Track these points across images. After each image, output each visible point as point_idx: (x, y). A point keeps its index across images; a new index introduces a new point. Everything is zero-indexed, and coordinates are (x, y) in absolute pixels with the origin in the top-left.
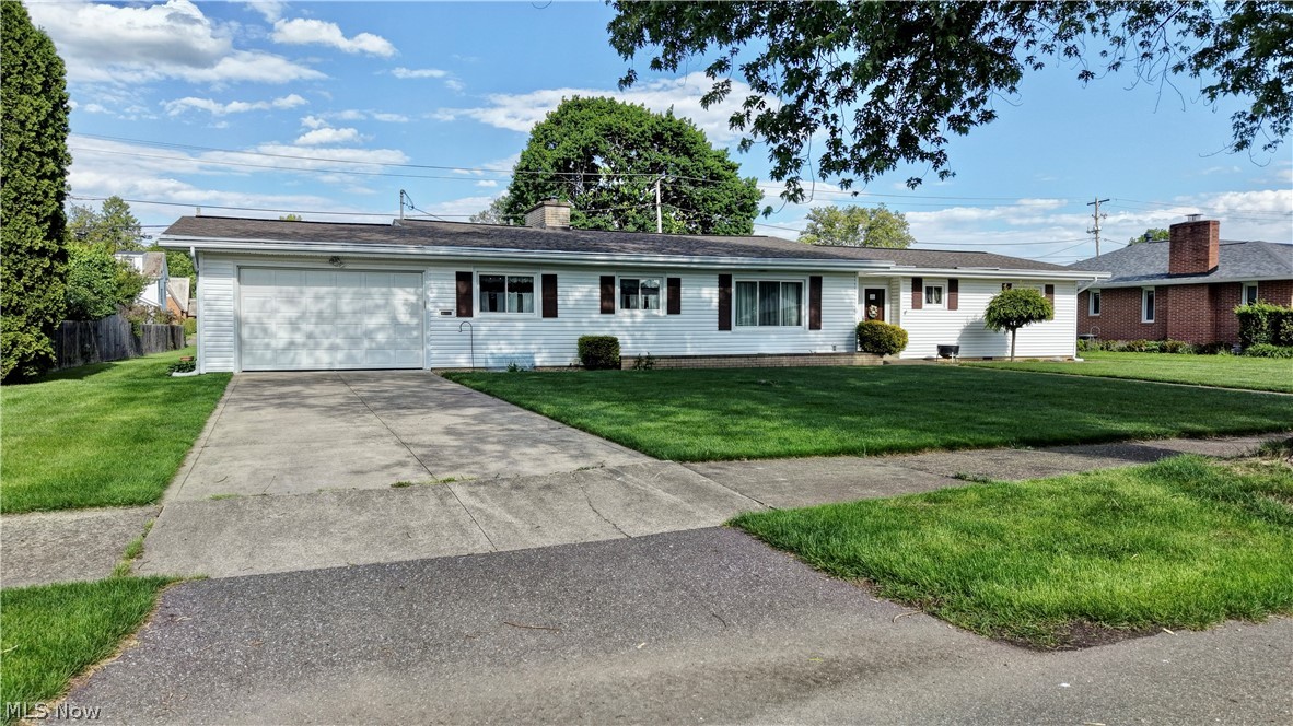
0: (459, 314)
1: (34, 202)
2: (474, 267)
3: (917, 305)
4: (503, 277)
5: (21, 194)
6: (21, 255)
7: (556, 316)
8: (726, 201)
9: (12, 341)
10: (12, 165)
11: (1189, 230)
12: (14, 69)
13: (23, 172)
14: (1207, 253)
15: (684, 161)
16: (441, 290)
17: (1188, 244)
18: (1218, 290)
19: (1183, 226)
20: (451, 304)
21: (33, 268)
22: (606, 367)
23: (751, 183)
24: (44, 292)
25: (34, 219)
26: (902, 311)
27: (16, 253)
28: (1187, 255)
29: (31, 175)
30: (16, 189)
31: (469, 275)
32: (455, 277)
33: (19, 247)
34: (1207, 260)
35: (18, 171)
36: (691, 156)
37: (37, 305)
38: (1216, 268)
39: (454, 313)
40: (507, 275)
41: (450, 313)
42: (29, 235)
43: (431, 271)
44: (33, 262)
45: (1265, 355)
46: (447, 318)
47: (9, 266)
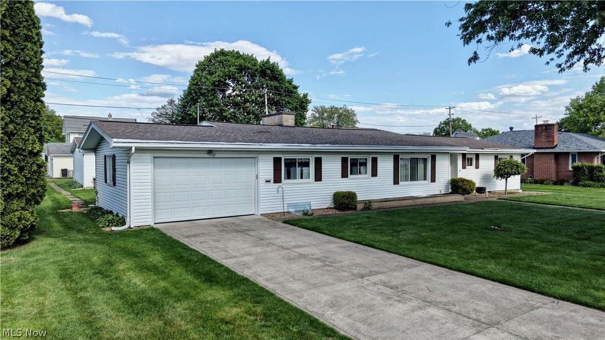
0: (275, 182)
1: (33, 119)
2: (282, 154)
3: (464, 167)
4: (296, 159)
5: (25, 113)
6: (25, 156)
7: (321, 180)
8: (295, 104)
9: (18, 218)
10: (20, 92)
11: (544, 128)
12: (20, 24)
13: (27, 97)
14: (553, 138)
15: (275, 83)
16: (266, 168)
17: (543, 134)
18: (558, 156)
19: (541, 126)
20: (271, 176)
21: (31, 165)
22: (351, 209)
23: (305, 96)
24: (37, 180)
25: (32, 130)
26: (458, 170)
27: (21, 155)
28: (544, 139)
29: (31, 99)
30: (23, 110)
31: (280, 159)
32: (273, 161)
33: (24, 150)
34: (553, 142)
35: (23, 97)
36: (278, 81)
37: (33, 190)
38: (556, 145)
39: (272, 181)
40: (297, 158)
41: (270, 181)
42: (30, 142)
43: (261, 157)
44: (31, 161)
45: (590, 186)
46: (268, 184)
47: (16, 164)
